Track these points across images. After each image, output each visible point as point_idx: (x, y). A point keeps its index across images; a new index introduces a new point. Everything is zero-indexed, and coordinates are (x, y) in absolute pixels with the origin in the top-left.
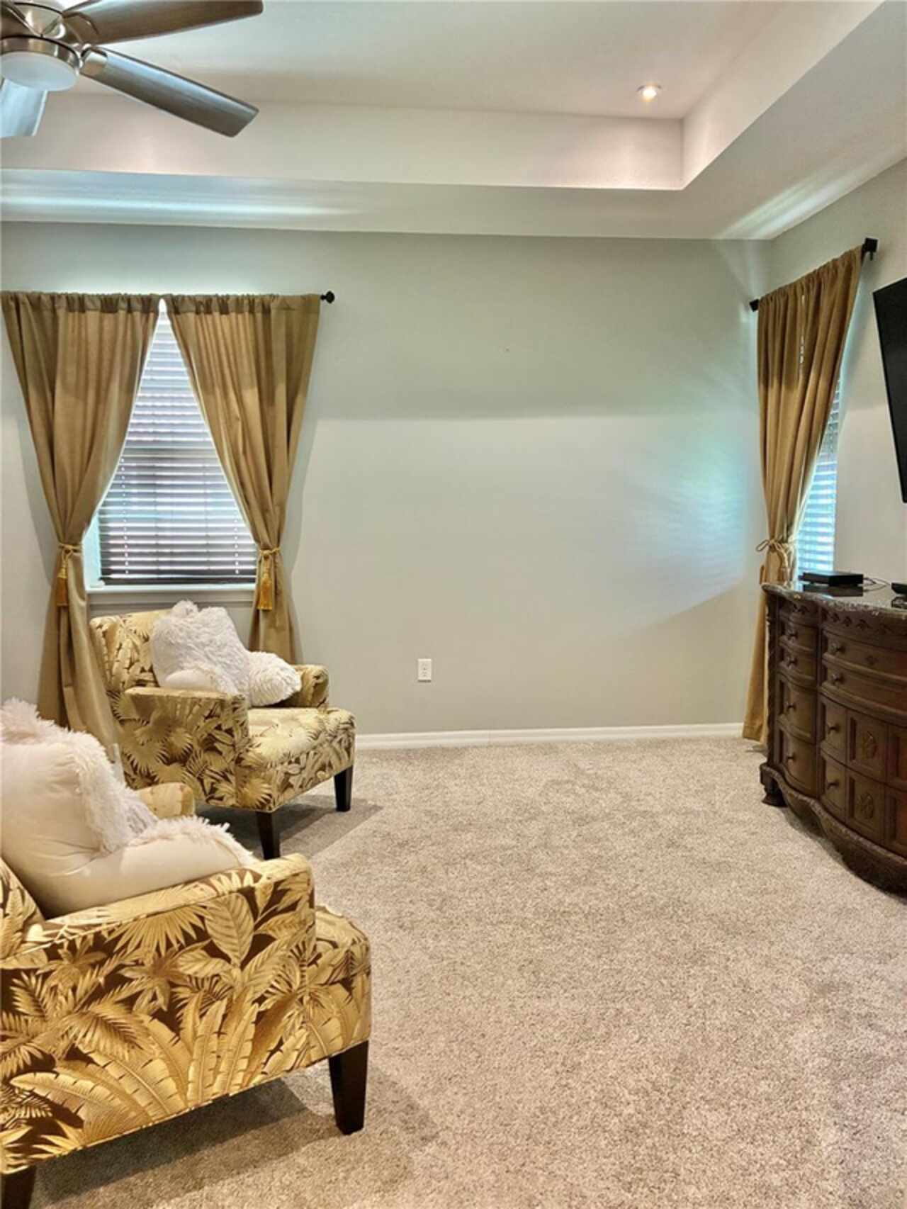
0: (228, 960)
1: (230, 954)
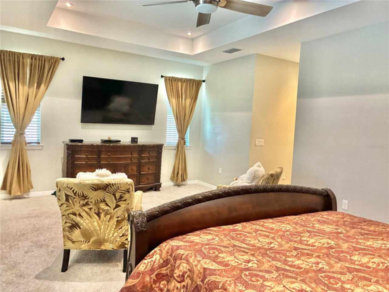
0: (110, 207)
1: (111, 207)
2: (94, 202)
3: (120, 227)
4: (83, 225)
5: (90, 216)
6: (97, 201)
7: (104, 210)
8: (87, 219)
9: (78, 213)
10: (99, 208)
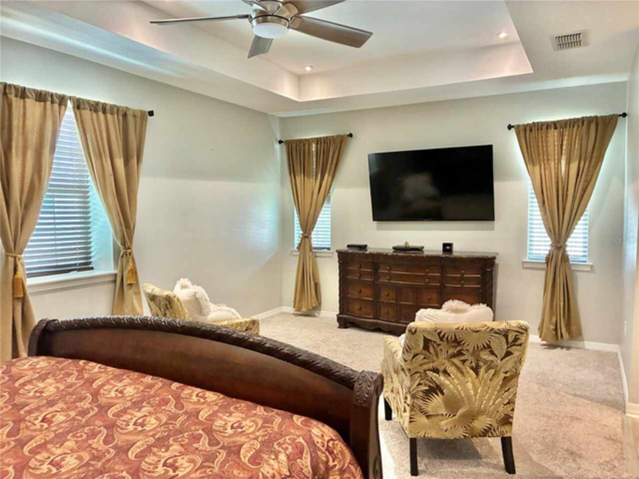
2: (471, 350)
3: (506, 389)
4: (448, 388)
5: (462, 373)
6: (478, 347)
7: (485, 362)
8: (456, 377)
9: (442, 368)
10: (479, 359)
